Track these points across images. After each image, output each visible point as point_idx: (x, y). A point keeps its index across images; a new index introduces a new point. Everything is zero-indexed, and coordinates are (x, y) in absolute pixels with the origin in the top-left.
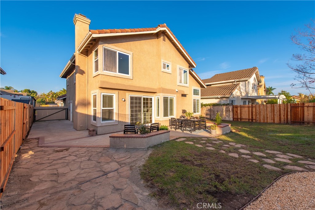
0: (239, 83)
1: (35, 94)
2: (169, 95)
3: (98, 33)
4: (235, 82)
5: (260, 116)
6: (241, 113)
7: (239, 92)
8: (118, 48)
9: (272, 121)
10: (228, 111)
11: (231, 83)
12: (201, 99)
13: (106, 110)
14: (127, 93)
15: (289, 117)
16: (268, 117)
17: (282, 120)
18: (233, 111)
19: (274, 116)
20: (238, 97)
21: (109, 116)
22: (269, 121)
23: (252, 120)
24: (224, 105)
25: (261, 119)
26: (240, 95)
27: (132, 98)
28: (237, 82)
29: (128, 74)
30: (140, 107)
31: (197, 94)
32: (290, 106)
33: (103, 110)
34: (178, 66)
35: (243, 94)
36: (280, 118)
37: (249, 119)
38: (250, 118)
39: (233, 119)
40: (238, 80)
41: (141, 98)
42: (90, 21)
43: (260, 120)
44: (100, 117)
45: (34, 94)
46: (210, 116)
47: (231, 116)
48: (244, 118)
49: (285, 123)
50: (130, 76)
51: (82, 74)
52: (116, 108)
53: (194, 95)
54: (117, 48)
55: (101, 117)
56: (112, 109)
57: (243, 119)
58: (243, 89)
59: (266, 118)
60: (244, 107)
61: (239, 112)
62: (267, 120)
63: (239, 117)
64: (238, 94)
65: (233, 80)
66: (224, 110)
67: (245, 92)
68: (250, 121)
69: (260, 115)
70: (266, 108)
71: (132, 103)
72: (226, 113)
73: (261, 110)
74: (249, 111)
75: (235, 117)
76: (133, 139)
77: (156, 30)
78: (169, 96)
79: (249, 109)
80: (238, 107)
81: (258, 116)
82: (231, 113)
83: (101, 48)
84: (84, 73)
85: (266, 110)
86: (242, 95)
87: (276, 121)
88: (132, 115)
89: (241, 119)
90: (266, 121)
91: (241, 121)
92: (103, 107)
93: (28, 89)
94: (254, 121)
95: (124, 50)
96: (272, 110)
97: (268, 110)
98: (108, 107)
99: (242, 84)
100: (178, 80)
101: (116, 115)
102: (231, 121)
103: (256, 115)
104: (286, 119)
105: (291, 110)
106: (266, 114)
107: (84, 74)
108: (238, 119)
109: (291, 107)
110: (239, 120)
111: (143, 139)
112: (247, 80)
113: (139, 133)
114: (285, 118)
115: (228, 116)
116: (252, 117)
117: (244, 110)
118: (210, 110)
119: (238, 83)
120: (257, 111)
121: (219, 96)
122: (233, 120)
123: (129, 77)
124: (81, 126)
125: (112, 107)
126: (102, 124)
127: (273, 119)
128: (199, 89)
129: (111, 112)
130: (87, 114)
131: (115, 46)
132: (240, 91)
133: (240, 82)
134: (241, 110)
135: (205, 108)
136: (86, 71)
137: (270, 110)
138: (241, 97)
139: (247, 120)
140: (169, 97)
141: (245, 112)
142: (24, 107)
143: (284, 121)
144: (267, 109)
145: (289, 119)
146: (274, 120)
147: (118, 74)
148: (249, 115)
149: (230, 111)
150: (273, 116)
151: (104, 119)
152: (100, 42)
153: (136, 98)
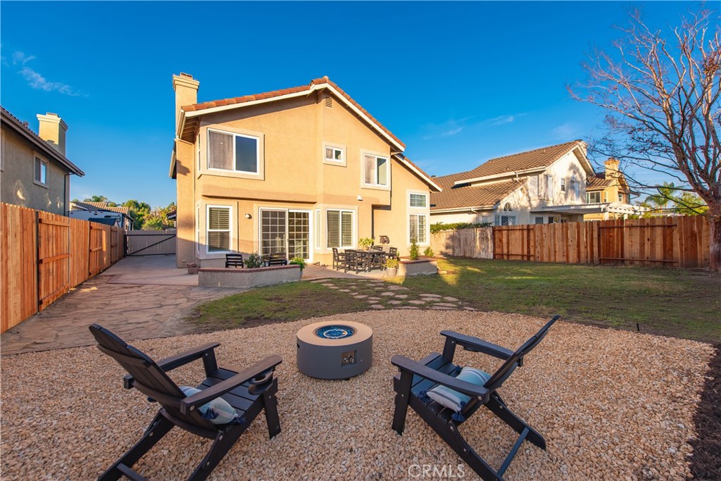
0: (525, 177)
1: (146, 210)
2: (341, 206)
3: (194, 109)
4: (515, 176)
5: (542, 249)
6: (508, 243)
7: (525, 198)
8: (235, 129)
9: (565, 259)
10: (484, 238)
11: (511, 180)
12: (431, 214)
13: (217, 232)
14: (255, 205)
15: (596, 249)
16: (557, 250)
17: (583, 255)
18: (494, 239)
19: (567, 248)
20: (523, 209)
21: (222, 243)
22: (560, 258)
23: (529, 257)
24: (477, 226)
25: (545, 255)
26: (527, 204)
27: (265, 214)
28: (520, 176)
29: (256, 172)
30: (283, 229)
31: (421, 204)
32: (596, 226)
33: (209, 233)
34: (363, 152)
35: (535, 203)
36: (579, 252)
37: (523, 256)
38: (526, 253)
39: (494, 255)
40: (521, 172)
41: (284, 212)
42: (197, 83)
43: (542, 258)
44: (204, 244)
45: (144, 211)
46: (454, 250)
47: (490, 250)
48: (513, 253)
49: (587, 262)
50: (259, 173)
51: (185, 174)
52: (234, 229)
53: (411, 205)
54: (232, 129)
55: (207, 244)
56: (228, 232)
57: (511, 255)
58: (533, 192)
59: (553, 253)
60: (514, 230)
61: (505, 240)
62: (555, 258)
63: (505, 251)
64: (524, 203)
65: (512, 173)
66: (478, 237)
67: (537, 198)
68: (525, 259)
69: (542, 247)
70: (552, 232)
71: (265, 222)
72: (481, 243)
73: (544, 235)
74: (523, 239)
75: (498, 250)
76: (230, 273)
77: (309, 89)
78: (341, 209)
79: (523, 234)
80: (503, 230)
81: (538, 249)
82: (490, 242)
83: (203, 131)
84: (189, 172)
85: (552, 236)
86: (531, 205)
87: (571, 260)
88: (265, 244)
89: (508, 255)
90: (552, 258)
91: (508, 258)
92: (210, 228)
93: (134, 200)
94: (532, 259)
95: (246, 131)
96: (565, 236)
97: (556, 235)
98: (221, 228)
99: (532, 181)
100: (363, 179)
101: (234, 241)
102: (490, 259)
103: (535, 247)
104: (589, 254)
105: (599, 235)
106: (553, 244)
107: (188, 174)
108: (503, 255)
109: (599, 229)
110: (505, 258)
111: (243, 274)
112: (541, 172)
113: (245, 266)
114: (587, 253)
115: (484, 249)
116: (529, 252)
117: (513, 236)
118: (452, 238)
119: (522, 178)
120: (537, 238)
121: (472, 208)
122: (494, 258)
123: (256, 176)
124: (184, 260)
125: (228, 228)
126: (208, 256)
127: (565, 254)
128: (426, 192)
129: (224, 237)
130: (193, 240)
131: (230, 125)
132: (528, 195)
133: (528, 177)
134: (508, 236)
135: (444, 234)
136: (192, 169)
137: (560, 236)
138: (529, 208)
139: (519, 258)
140: (341, 211)
141: (516, 240)
142: (91, 228)
143: (587, 258)
144: (554, 233)
145: (595, 255)
146: (568, 257)
147: (235, 172)
148: (523, 246)
149: (487, 238)
150: (565, 248)
151: (211, 248)
152: (201, 123)
153: (274, 214)
